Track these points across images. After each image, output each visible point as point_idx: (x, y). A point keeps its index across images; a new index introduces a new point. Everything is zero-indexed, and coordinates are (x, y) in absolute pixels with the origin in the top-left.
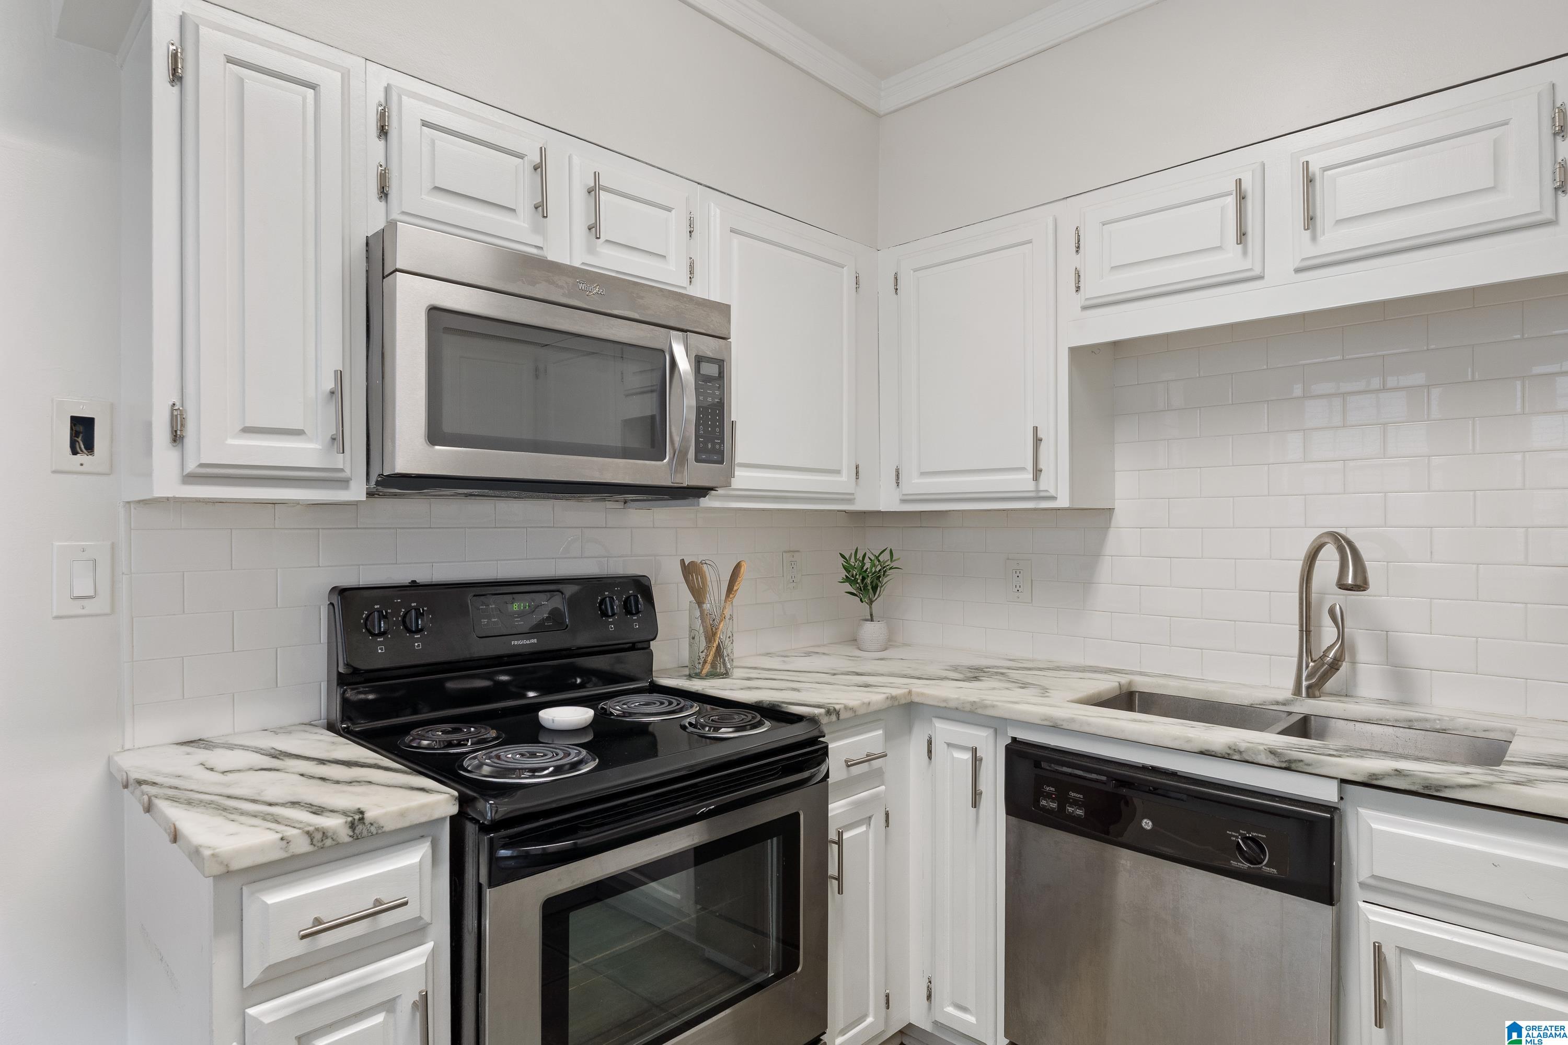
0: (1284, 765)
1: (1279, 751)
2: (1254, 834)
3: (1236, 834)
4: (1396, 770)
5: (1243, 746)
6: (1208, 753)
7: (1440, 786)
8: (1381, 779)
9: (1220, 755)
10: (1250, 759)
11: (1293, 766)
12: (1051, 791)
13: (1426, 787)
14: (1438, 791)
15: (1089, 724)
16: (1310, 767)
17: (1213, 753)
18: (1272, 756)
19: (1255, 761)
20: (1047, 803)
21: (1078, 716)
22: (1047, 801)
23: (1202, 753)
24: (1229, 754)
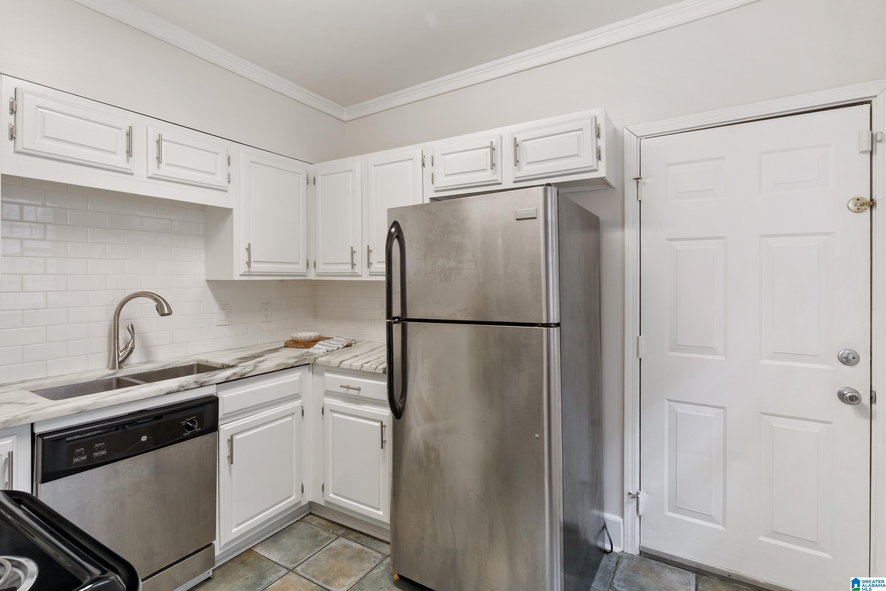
0: (200, 386)
1: (198, 380)
2: (191, 418)
3: (184, 422)
4: (234, 373)
5: (184, 384)
6: (170, 393)
7: (244, 374)
8: (230, 378)
9: (175, 391)
10: (187, 388)
11: (203, 385)
12: (81, 450)
13: (241, 376)
14: (244, 376)
15: (106, 402)
16: (208, 383)
17: (172, 392)
18: (196, 384)
19: (189, 388)
20: (79, 459)
21: (97, 400)
22: (78, 458)
23: (168, 393)
24: (179, 390)
